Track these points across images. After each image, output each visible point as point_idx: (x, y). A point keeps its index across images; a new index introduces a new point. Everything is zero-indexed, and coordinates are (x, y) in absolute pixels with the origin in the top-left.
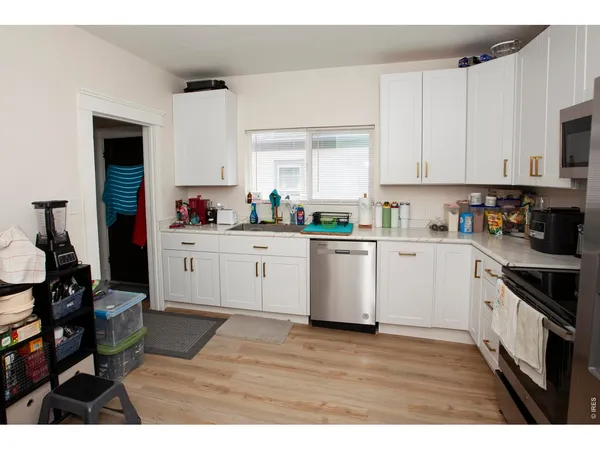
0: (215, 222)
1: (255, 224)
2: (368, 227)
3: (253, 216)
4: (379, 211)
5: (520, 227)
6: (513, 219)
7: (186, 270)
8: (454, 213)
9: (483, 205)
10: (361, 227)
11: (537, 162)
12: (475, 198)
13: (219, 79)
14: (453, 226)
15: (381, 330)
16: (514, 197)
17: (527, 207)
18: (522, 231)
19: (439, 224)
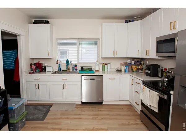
0: (45, 71)
1: (60, 71)
2: (98, 71)
3: (59, 69)
4: (101, 66)
5: (141, 69)
6: (140, 67)
7: (36, 89)
8: (123, 66)
9: (131, 64)
10: (96, 71)
11: (148, 51)
12: (129, 61)
13: (47, 20)
14: (123, 70)
15: (104, 103)
16: (139, 61)
17: (143, 64)
18: (142, 71)
19: (119, 70)
